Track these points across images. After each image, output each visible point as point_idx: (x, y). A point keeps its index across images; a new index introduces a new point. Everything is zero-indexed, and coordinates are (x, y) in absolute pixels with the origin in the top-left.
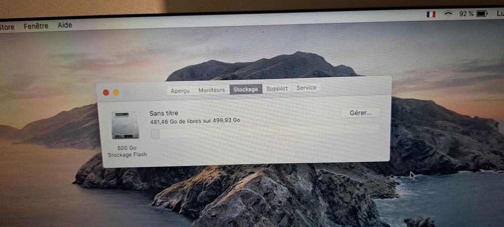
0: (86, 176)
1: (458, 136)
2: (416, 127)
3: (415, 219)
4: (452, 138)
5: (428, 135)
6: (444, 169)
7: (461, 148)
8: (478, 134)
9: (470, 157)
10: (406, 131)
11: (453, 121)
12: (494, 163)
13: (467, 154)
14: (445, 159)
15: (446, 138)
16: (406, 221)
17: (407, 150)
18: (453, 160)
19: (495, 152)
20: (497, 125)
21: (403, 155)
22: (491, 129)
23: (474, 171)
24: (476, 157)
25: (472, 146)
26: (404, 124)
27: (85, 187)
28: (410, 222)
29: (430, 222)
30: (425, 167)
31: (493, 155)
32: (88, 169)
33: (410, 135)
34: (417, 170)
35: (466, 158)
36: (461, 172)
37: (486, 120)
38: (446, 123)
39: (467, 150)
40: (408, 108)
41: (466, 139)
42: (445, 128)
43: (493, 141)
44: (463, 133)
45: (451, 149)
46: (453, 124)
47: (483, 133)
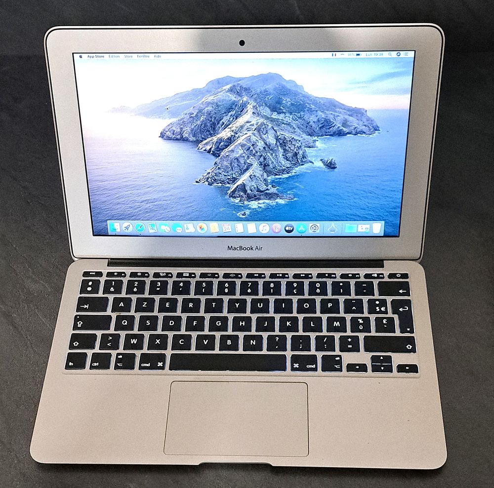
0: (165, 133)
1: (347, 117)
2: (326, 112)
3: (326, 159)
4: (344, 118)
5: (332, 116)
6: (340, 134)
7: (348, 123)
8: (357, 116)
9: (353, 128)
10: (321, 113)
11: (344, 109)
12: (365, 131)
13: (352, 126)
14: (340, 128)
15: (341, 117)
16: (321, 160)
17: (322, 124)
18: (344, 129)
19: (365, 126)
20: (366, 111)
21: (320, 126)
22: (363, 113)
23: (355, 135)
24: (356, 128)
25: (354, 122)
26: (320, 110)
27: (165, 139)
28: (323, 161)
29: (333, 160)
30: (330, 132)
31: (364, 127)
32: (167, 130)
33: (323, 116)
34: (327, 134)
35: (351, 128)
36: (348, 135)
37: (361, 109)
38: (341, 110)
39: (351, 124)
40: (322, 102)
41: (351, 118)
42: (340, 113)
43: (365, 120)
44: (349, 115)
45: (343, 123)
46: (344, 111)
47: (359, 115)
